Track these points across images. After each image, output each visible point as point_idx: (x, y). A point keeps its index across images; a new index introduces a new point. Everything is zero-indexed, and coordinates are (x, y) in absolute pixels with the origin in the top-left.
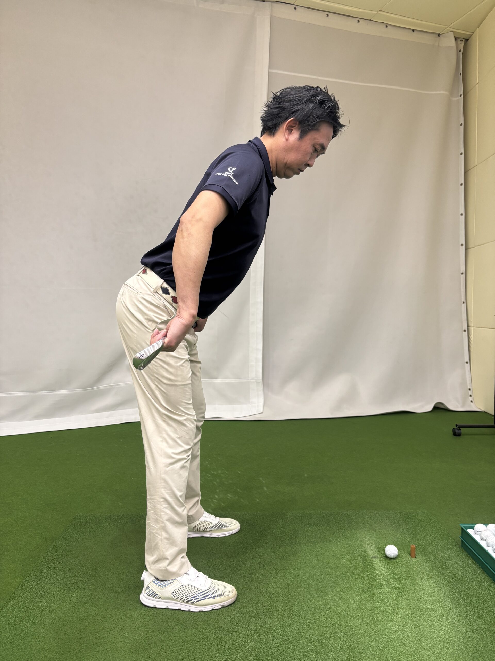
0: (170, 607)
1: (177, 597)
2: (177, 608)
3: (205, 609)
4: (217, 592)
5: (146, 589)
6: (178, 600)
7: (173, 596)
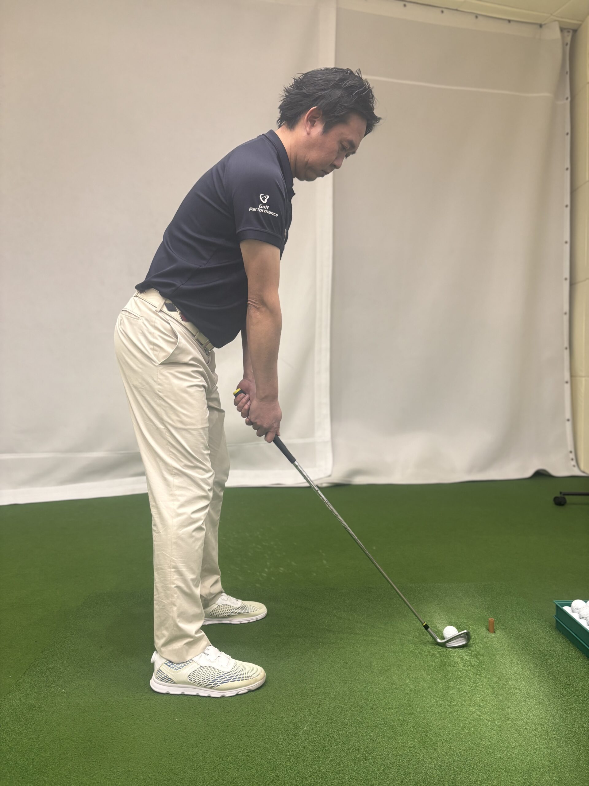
0: (186, 693)
1: (194, 681)
2: (195, 694)
3: (228, 694)
4: (242, 674)
5: (157, 672)
6: (196, 684)
7: (190, 680)
